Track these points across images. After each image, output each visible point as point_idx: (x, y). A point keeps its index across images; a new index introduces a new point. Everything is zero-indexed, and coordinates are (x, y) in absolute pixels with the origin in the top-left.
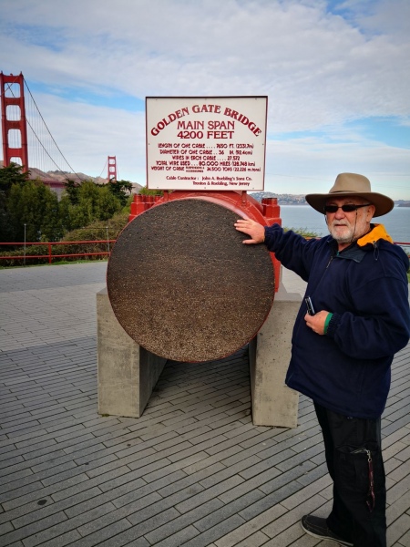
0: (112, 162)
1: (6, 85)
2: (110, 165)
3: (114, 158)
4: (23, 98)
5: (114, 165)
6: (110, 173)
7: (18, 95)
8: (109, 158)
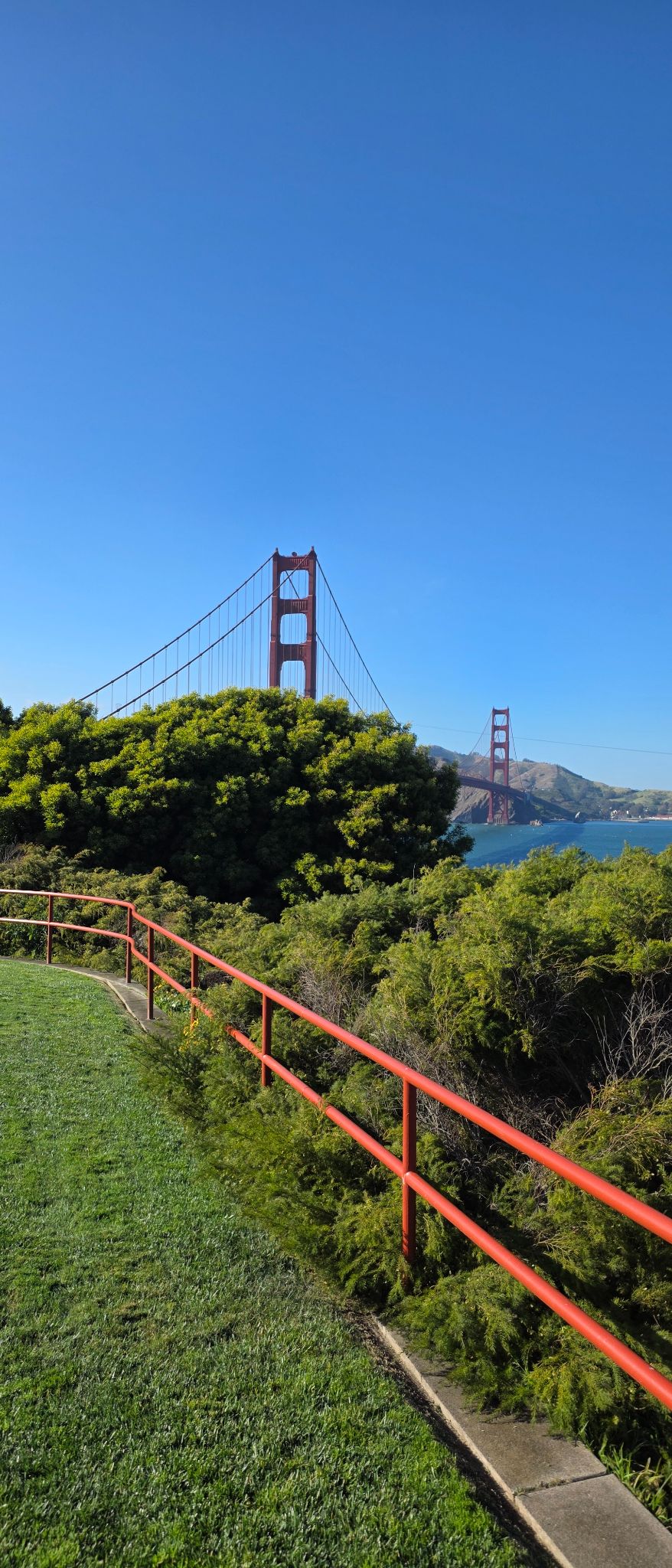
0: (500, 723)
1: (283, 575)
2: (495, 728)
3: (506, 712)
4: (314, 598)
5: (506, 728)
6: (495, 745)
7: (304, 594)
8: (496, 712)
